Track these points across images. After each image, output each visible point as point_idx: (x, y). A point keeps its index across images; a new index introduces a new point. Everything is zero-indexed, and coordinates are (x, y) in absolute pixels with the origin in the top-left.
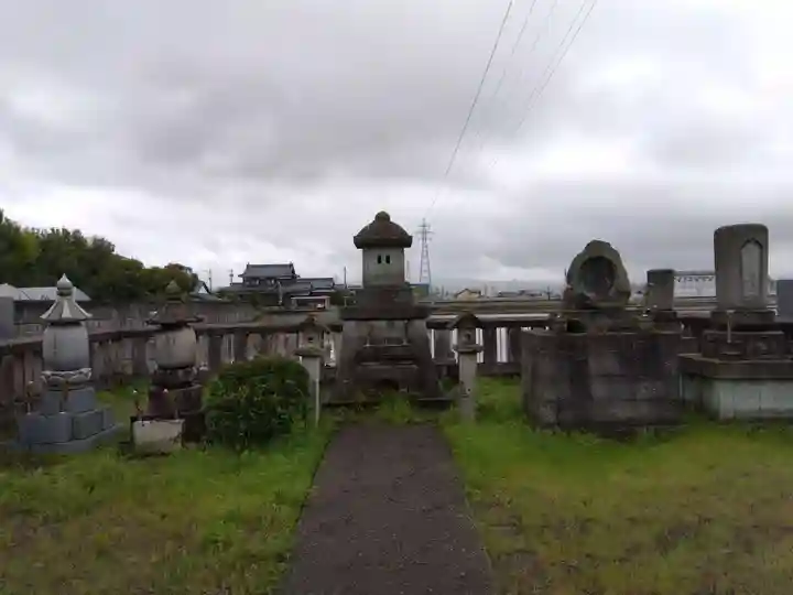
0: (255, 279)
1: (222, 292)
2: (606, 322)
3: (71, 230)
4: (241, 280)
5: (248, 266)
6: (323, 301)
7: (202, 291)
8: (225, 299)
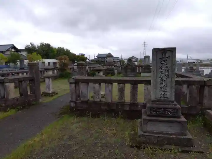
0: (100, 57)
1: (92, 61)
2: (130, 66)
3: (62, 47)
4: (96, 58)
5: (98, 54)
6: (116, 63)
7: (88, 60)
8: (93, 62)
